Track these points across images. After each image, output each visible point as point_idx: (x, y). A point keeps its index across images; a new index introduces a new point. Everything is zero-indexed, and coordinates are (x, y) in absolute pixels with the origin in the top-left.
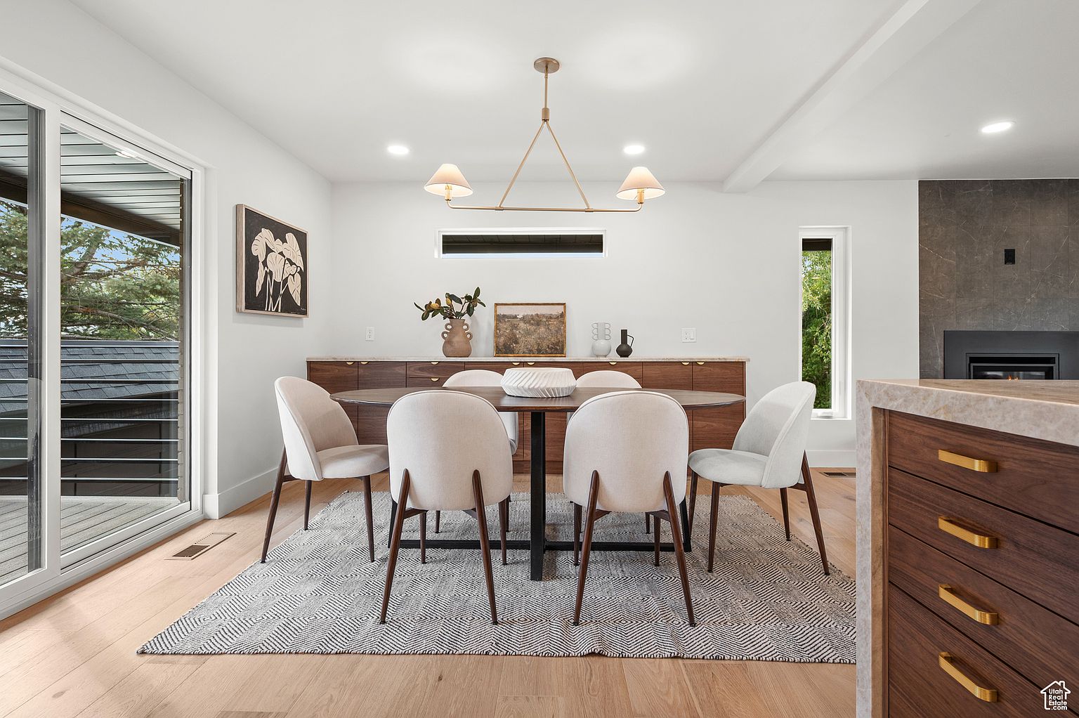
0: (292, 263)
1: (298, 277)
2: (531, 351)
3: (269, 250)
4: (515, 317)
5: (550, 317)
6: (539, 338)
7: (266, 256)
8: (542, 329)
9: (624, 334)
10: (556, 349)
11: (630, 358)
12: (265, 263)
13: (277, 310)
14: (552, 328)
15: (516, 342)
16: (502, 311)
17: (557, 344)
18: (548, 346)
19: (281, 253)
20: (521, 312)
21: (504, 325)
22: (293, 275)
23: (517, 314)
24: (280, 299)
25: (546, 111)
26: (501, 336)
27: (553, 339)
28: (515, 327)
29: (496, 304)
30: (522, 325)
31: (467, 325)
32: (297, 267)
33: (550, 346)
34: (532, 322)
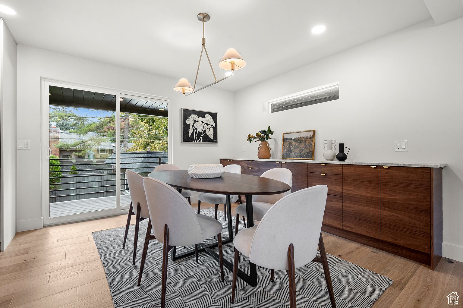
0: (208, 125)
1: (212, 130)
2: (297, 157)
3: (195, 121)
4: (291, 139)
5: (306, 138)
6: (301, 150)
7: (194, 123)
8: (303, 145)
9: (342, 146)
10: (309, 156)
11: (346, 162)
12: (193, 126)
13: (200, 141)
14: (307, 144)
15: (291, 152)
16: (287, 136)
17: (309, 153)
18: (305, 154)
19: (202, 122)
20: (293, 137)
21: (286, 144)
22: (209, 129)
23: (292, 138)
24: (201, 138)
25: (203, 40)
26: (285, 149)
27: (307, 150)
28: (291, 144)
29: (284, 134)
30: (294, 143)
31: (268, 144)
32: (211, 126)
33: (306, 154)
34: (298, 141)
